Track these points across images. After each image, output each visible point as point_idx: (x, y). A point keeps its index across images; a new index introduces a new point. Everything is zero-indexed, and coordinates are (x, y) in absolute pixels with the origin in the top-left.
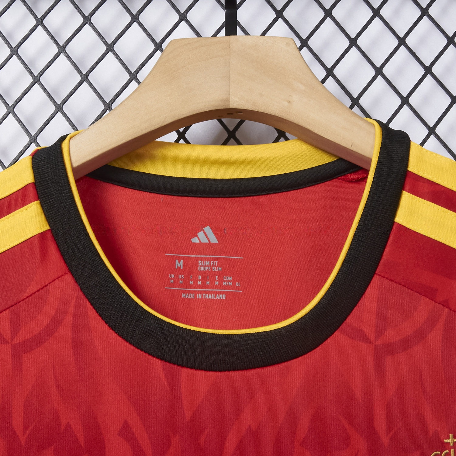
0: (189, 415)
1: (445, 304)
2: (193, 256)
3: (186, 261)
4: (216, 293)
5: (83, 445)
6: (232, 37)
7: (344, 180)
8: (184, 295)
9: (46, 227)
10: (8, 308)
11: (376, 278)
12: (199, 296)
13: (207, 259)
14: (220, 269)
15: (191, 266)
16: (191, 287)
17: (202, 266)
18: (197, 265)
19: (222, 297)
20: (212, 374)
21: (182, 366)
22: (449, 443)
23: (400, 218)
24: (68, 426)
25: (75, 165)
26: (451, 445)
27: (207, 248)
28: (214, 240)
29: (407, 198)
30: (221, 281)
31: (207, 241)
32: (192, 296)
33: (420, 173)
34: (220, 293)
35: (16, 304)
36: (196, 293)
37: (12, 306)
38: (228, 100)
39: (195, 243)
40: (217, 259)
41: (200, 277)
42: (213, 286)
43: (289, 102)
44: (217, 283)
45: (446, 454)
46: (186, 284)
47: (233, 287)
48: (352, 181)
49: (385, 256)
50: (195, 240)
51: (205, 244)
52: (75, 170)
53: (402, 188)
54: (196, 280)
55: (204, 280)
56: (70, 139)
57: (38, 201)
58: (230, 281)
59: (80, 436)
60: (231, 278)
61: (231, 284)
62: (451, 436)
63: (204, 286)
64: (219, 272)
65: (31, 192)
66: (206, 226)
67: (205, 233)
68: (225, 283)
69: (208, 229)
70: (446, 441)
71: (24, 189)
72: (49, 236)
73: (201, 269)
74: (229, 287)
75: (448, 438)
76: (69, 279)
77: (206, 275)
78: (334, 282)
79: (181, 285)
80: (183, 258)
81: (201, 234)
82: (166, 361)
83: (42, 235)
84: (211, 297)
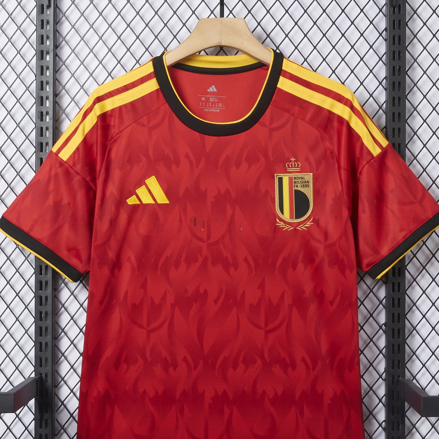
0: (207, 150)
1: (293, 115)
2: (208, 96)
3: (206, 98)
4: (216, 109)
5: (173, 160)
6: (222, 18)
7: (261, 69)
8: (205, 110)
9: (159, 87)
10: (146, 115)
11: (270, 105)
12: (210, 110)
13: (213, 97)
14: (218, 101)
15: (207, 100)
16: (207, 107)
17: (211, 100)
18: (209, 99)
19: (218, 111)
20: (216, 137)
21: (205, 134)
22: (292, 160)
23: (279, 86)
24: (168, 154)
25: (168, 65)
26: (293, 161)
27: (213, 93)
28: (215, 90)
29: (281, 78)
30: (218, 105)
31: (213, 91)
32: (208, 110)
33: (286, 70)
34: (217, 109)
35: (149, 113)
36: (209, 109)
37: (148, 114)
38: (221, 42)
39: (209, 92)
40: (216, 97)
41: (210, 104)
42: (215, 107)
43: (242, 43)
44: (216, 106)
45: (291, 164)
46: (206, 106)
47: (222, 107)
48: (264, 69)
49: (273, 98)
50: (209, 90)
51: (212, 92)
52: (167, 66)
53: (280, 75)
54: (209, 105)
55: (212, 105)
56: (166, 55)
57: (155, 78)
58: (221, 105)
59: (172, 158)
60: (221, 104)
61: (221, 106)
62: (293, 158)
63: (212, 107)
64: (217, 102)
65: (153, 75)
66: (212, 85)
67: (212, 88)
68: (219, 106)
69: (213, 86)
70: (291, 160)
71: (151, 74)
72: (160, 90)
73: (211, 101)
74: (221, 107)
75: (292, 159)
76: (167, 105)
77: (212, 103)
78: (256, 107)
79: (204, 107)
80: (204, 97)
81: (211, 88)
82: (200, 133)
83: (157, 90)
84: (214, 111)
